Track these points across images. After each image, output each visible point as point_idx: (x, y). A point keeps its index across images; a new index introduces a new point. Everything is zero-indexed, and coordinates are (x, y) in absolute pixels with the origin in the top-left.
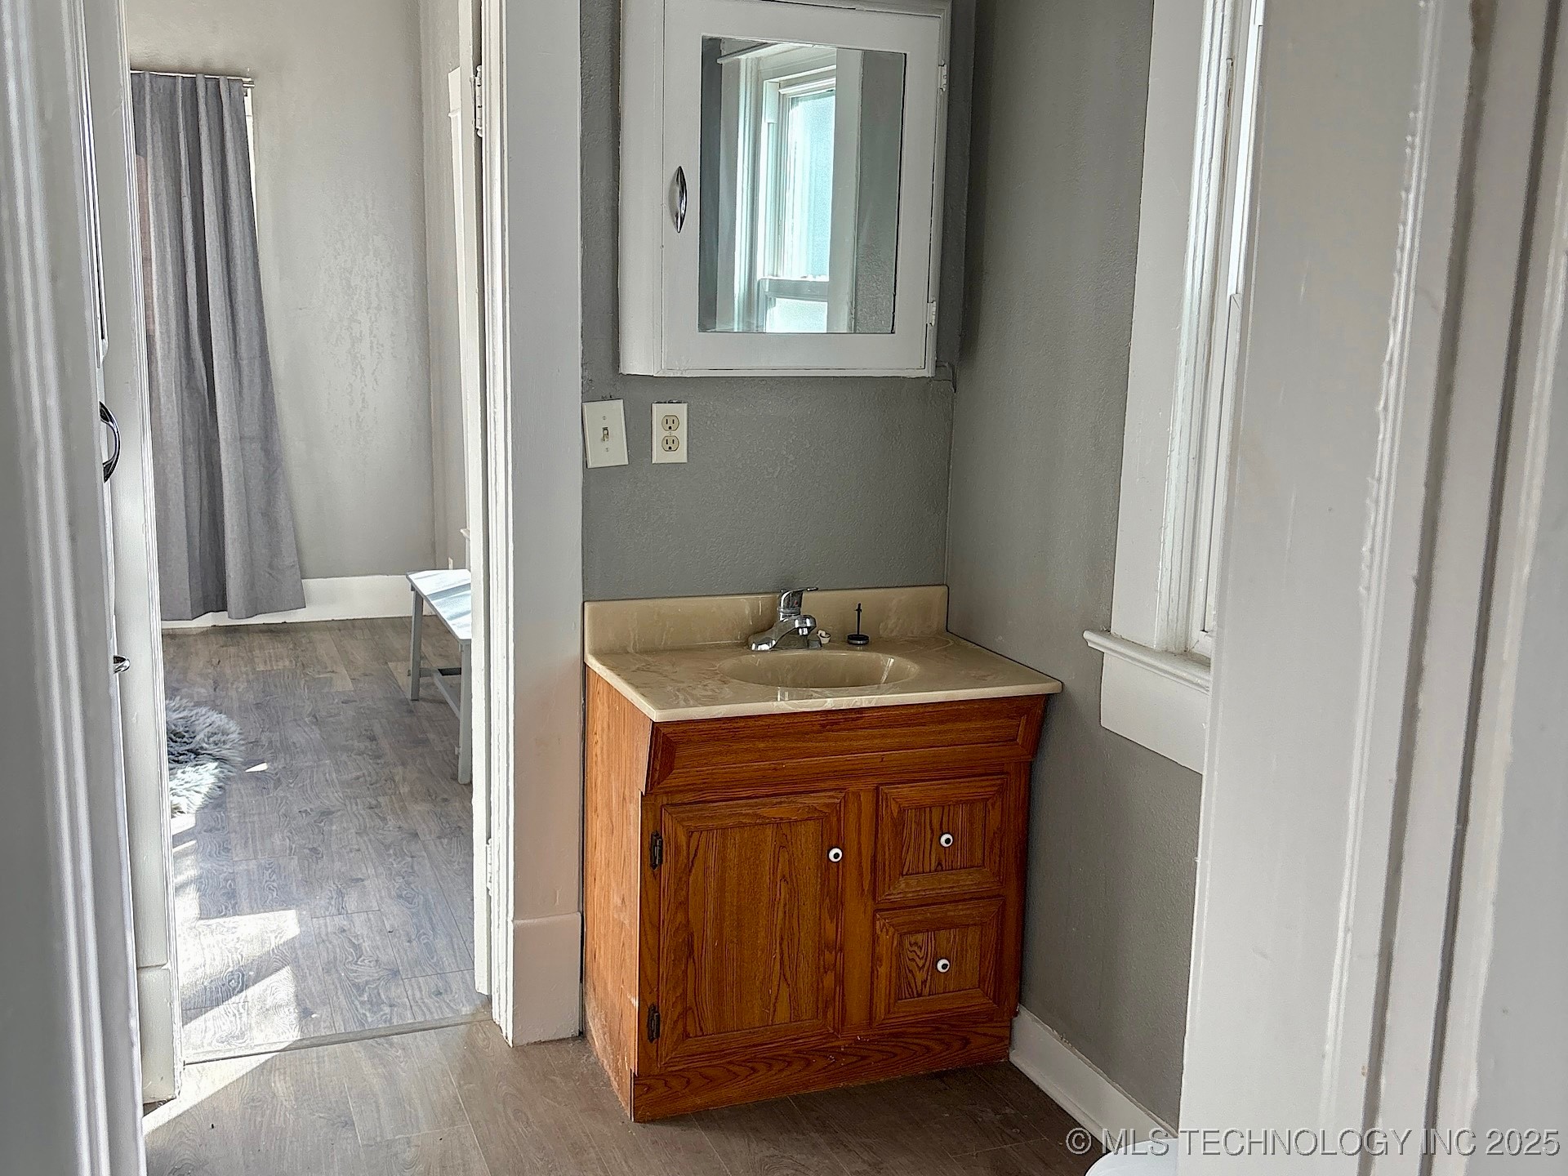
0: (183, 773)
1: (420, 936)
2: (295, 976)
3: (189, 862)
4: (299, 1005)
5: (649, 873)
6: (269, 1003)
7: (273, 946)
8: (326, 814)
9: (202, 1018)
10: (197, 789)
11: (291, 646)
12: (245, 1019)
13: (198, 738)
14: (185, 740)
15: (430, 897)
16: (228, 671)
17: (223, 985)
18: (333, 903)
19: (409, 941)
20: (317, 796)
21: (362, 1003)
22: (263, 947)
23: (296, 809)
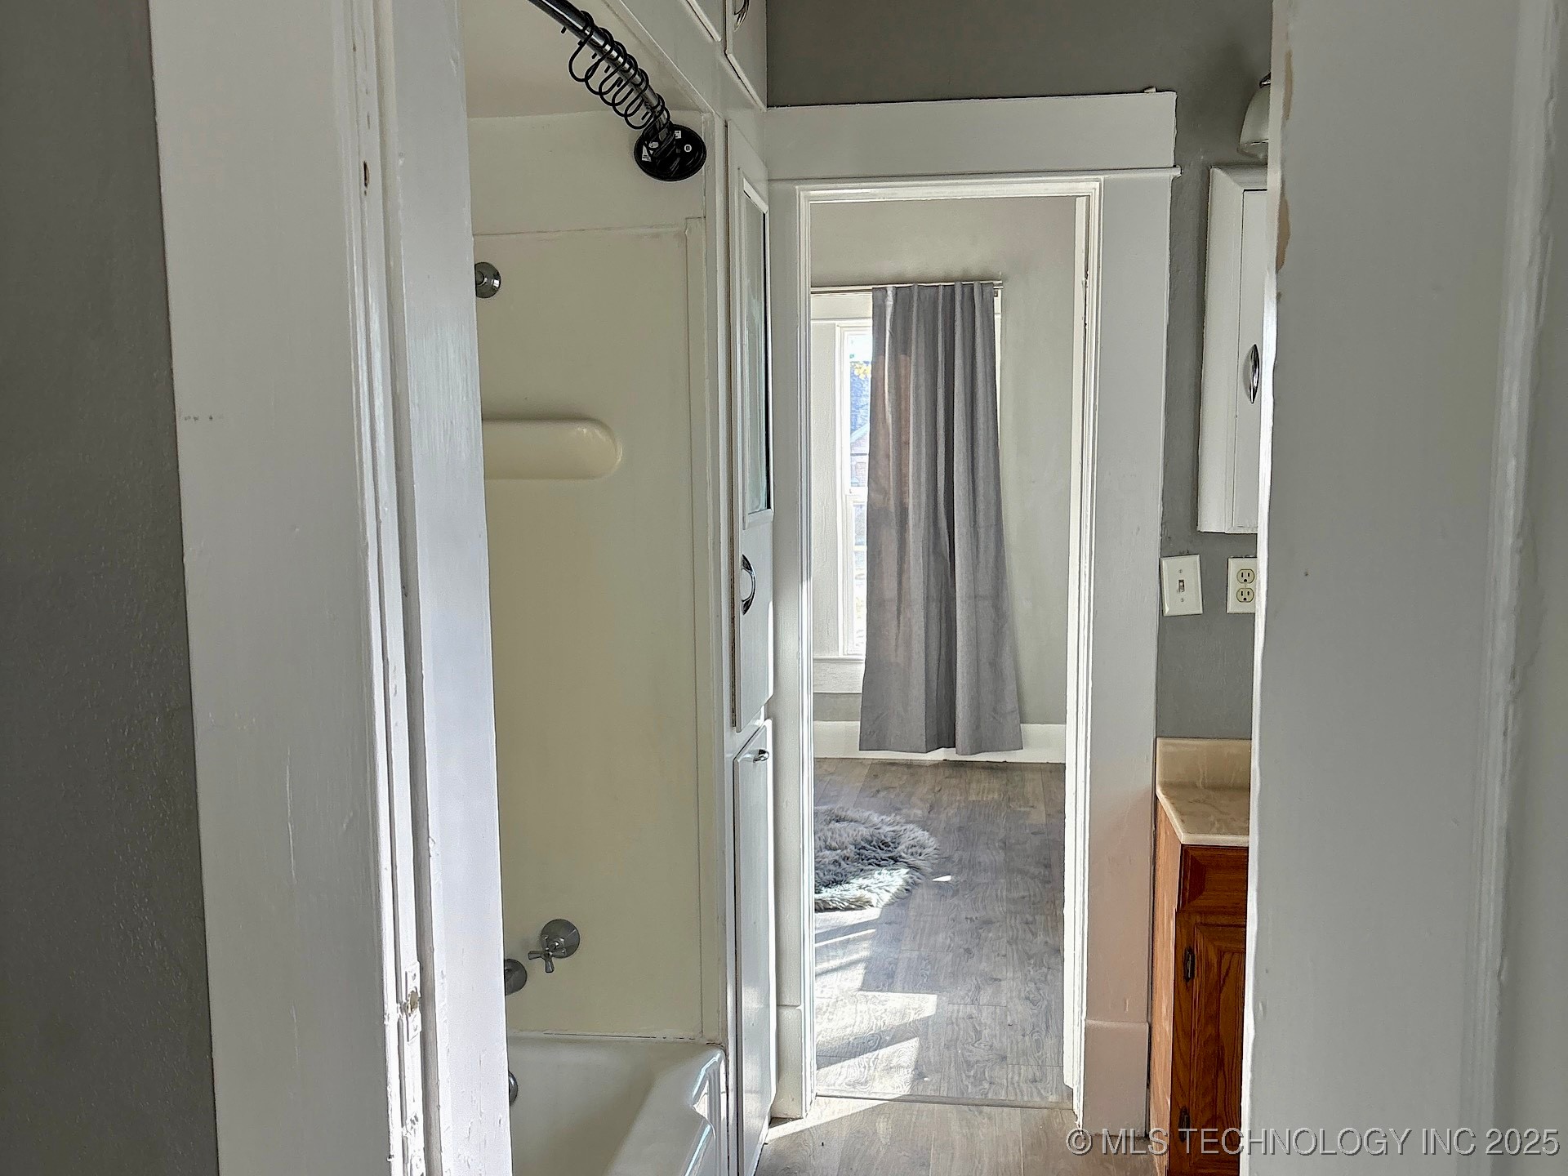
0: (880, 874)
1: (1034, 1033)
2: (921, 1047)
3: (865, 945)
4: (916, 1068)
5: (1182, 984)
6: (894, 1063)
7: (911, 1020)
8: (988, 922)
9: (839, 1065)
10: (887, 888)
11: (1004, 782)
12: (871, 1071)
13: (899, 849)
14: (890, 848)
15: (1053, 1003)
16: (945, 798)
17: (864, 1043)
18: (970, 994)
19: (1023, 1036)
20: (985, 908)
21: (968, 1077)
22: (903, 1019)
23: (963, 915)
